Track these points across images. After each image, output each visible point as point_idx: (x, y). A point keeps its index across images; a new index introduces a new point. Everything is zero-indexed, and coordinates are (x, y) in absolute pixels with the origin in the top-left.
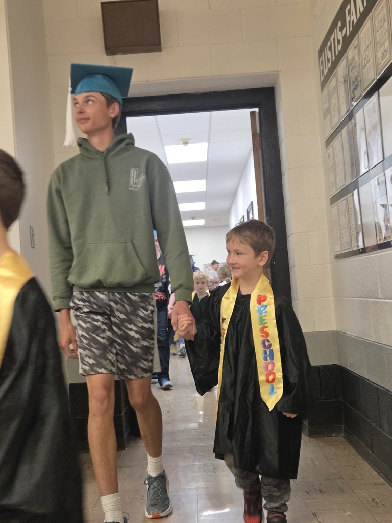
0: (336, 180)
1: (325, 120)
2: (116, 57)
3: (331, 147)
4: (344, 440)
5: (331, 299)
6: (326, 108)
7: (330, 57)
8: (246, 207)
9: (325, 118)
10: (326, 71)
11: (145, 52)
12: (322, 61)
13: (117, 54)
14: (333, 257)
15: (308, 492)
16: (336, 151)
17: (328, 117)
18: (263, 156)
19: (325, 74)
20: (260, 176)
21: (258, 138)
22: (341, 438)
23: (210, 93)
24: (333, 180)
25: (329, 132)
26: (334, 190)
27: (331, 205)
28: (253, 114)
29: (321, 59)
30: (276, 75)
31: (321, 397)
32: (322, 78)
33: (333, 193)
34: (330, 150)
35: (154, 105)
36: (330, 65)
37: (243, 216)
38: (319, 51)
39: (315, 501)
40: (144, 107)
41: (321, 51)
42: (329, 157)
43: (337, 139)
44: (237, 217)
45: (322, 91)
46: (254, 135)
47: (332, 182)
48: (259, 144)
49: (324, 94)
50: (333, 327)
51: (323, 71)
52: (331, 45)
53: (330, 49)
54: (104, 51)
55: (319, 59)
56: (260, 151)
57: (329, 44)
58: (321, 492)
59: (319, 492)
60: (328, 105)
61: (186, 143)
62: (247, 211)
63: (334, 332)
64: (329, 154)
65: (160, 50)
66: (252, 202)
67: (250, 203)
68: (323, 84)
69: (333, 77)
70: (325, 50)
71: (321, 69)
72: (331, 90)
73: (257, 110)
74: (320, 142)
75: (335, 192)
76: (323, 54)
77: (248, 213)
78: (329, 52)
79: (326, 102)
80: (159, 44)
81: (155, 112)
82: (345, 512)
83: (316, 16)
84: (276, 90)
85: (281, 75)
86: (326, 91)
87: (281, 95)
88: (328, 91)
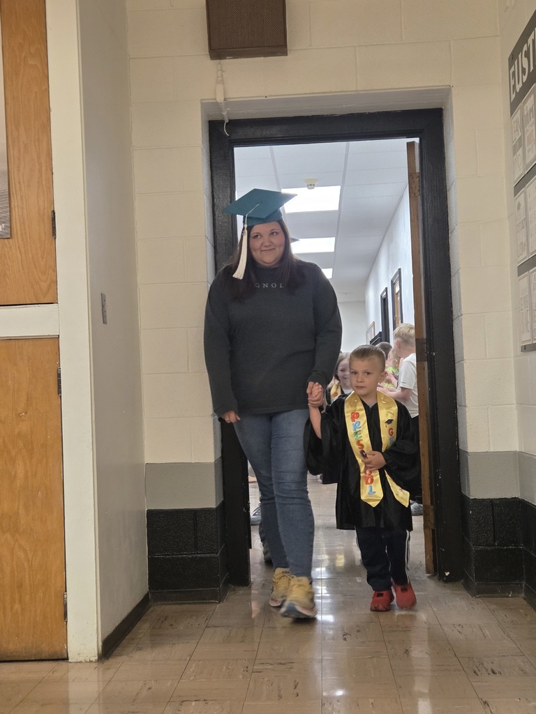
0: (527, 240)
1: (515, 157)
2: (223, 61)
3: (523, 194)
4: (525, 602)
5: (514, 406)
6: (518, 138)
7: (526, 66)
8: (391, 277)
9: (514, 154)
10: (518, 87)
11: (264, 56)
12: (514, 72)
13: (226, 59)
14: (519, 349)
15: (475, 672)
16: (529, 200)
17: (520, 152)
18: (423, 205)
19: (518, 91)
20: (418, 233)
21: (417, 180)
22: (519, 600)
23: (352, 115)
24: (524, 240)
25: (520, 172)
26: (525, 254)
27: (518, 276)
28: (410, 145)
29: (512, 69)
30: (446, 92)
31: (495, 541)
32: (513, 96)
33: (523, 259)
34: (521, 198)
35: (274, 131)
36: (525, 78)
37: (386, 288)
38: (509, 58)
39: (486, 684)
40: (259, 132)
41: (513, 58)
42: (519, 208)
43: (531, 184)
44: (377, 289)
45: (512, 113)
46: (411, 175)
47: (522, 243)
48: (418, 188)
49: (514, 119)
50: (515, 446)
51: (514, 86)
52: (529, 49)
53: (527, 55)
54: (208, 53)
55: (510, 69)
56: (419, 198)
57: (525, 48)
58: (494, 672)
59: (491, 673)
60: (520, 135)
61: (311, 185)
62: (392, 281)
63: (515, 453)
64: (519, 205)
65: (285, 53)
66: (400, 270)
67: (396, 271)
68: (514, 105)
69: (529, 96)
70: (520, 56)
71: (512, 83)
72: (525, 113)
73: (417, 140)
74: (506, 187)
75: (526, 258)
76: (516, 62)
77: (393, 285)
78: (525, 60)
79: (517, 130)
80: (285, 45)
81: (274, 140)
82: (529, 702)
83: (507, 8)
84: (444, 113)
85: (454, 91)
86: (518, 115)
87: (452, 120)
88: (522, 114)
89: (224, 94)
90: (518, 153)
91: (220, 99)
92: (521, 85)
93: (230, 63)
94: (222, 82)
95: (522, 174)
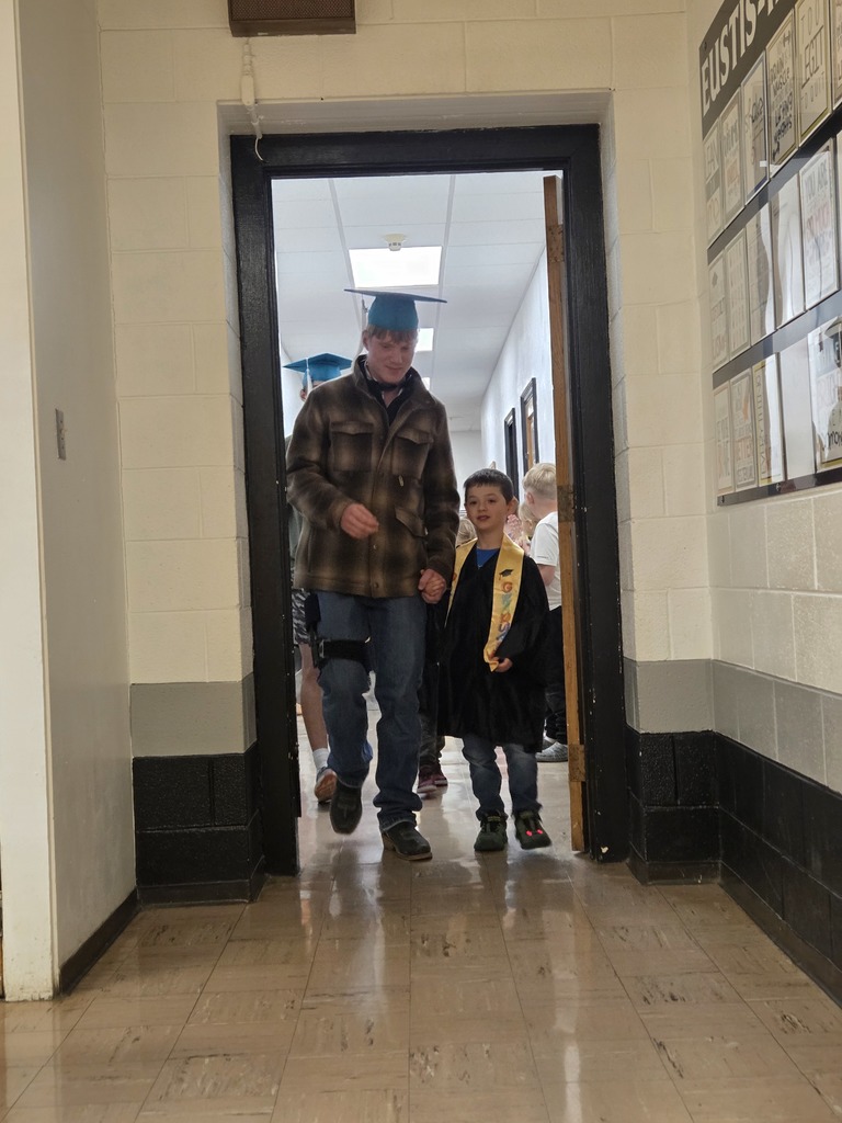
0: (727, 332)
1: (709, 203)
2: (252, 39)
3: (721, 261)
4: (722, 891)
5: (706, 590)
6: (713, 173)
7: (726, 60)
8: (520, 393)
9: (708, 197)
10: (715, 93)
11: (319, 34)
12: (708, 70)
13: (257, 35)
14: (715, 501)
15: (645, 999)
16: (730, 270)
17: (717, 195)
18: (569, 276)
19: (714, 99)
20: (562, 321)
21: (559, 237)
22: (715, 887)
23: (459, 131)
24: (722, 331)
25: (716, 227)
26: (723, 354)
27: (714, 388)
28: (549, 182)
29: (705, 65)
30: (604, 99)
31: (676, 799)
32: (707, 107)
33: (721, 362)
34: (718, 267)
35: (335, 155)
36: (724, 79)
38: (700, 48)
39: (662, 1017)
40: (310, 157)
41: (707, 47)
42: (715, 282)
43: (731, 246)
44: (498, 411)
45: (704, 134)
46: (549, 229)
47: (719, 337)
48: (561, 250)
49: (708, 143)
50: (708, 651)
51: (708, 91)
52: (730, 33)
53: (728, 43)
54: (228, 26)
55: (701, 66)
56: (563, 266)
57: (725, 32)
58: (673, 999)
59: (669, 999)
60: (717, 167)
61: (395, 244)
62: (522, 399)
63: (708, 662)
64: (715, 277)
65: (352, 30)
66: (534, 380)
67: (528, 381)
68: (708, 122)
69: (731, 107)
70: (717, 44)
71: (705, 87)
72: (725, 134)
73: (559, 174)
74: (696, 249)
75: (725, 360)
76: (711, 54)
77: (524, 404)
78: (725, 50)
79: (713, 160)
80: (352, 16)
81: (335, 169)
82: (726, 1042)
84: (601, 131)
85: (616, 97)
86: (713, 136)
87: (614, 144)
88: (720, 136)
89: (255, 93)
90: (713, 197)
91: (248, 100)
92: (718, 89)
93: (262, 43)
94: (252, 73)
95: (719, 230)
